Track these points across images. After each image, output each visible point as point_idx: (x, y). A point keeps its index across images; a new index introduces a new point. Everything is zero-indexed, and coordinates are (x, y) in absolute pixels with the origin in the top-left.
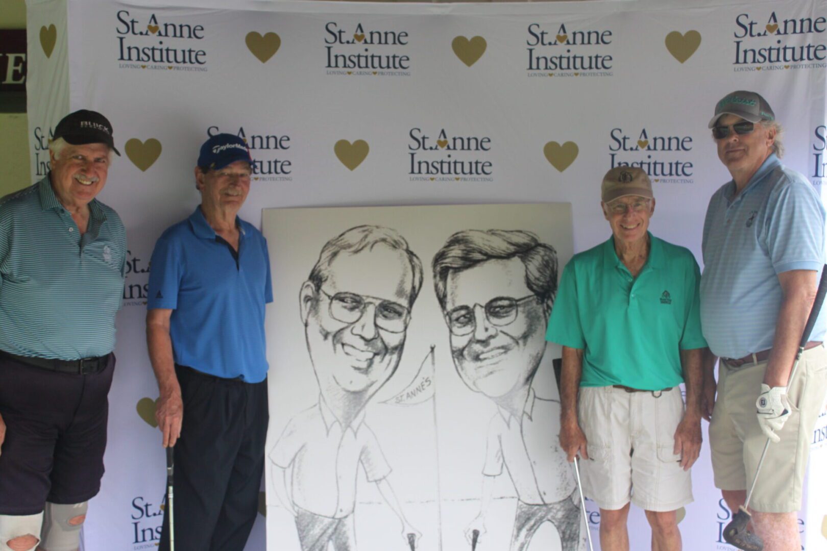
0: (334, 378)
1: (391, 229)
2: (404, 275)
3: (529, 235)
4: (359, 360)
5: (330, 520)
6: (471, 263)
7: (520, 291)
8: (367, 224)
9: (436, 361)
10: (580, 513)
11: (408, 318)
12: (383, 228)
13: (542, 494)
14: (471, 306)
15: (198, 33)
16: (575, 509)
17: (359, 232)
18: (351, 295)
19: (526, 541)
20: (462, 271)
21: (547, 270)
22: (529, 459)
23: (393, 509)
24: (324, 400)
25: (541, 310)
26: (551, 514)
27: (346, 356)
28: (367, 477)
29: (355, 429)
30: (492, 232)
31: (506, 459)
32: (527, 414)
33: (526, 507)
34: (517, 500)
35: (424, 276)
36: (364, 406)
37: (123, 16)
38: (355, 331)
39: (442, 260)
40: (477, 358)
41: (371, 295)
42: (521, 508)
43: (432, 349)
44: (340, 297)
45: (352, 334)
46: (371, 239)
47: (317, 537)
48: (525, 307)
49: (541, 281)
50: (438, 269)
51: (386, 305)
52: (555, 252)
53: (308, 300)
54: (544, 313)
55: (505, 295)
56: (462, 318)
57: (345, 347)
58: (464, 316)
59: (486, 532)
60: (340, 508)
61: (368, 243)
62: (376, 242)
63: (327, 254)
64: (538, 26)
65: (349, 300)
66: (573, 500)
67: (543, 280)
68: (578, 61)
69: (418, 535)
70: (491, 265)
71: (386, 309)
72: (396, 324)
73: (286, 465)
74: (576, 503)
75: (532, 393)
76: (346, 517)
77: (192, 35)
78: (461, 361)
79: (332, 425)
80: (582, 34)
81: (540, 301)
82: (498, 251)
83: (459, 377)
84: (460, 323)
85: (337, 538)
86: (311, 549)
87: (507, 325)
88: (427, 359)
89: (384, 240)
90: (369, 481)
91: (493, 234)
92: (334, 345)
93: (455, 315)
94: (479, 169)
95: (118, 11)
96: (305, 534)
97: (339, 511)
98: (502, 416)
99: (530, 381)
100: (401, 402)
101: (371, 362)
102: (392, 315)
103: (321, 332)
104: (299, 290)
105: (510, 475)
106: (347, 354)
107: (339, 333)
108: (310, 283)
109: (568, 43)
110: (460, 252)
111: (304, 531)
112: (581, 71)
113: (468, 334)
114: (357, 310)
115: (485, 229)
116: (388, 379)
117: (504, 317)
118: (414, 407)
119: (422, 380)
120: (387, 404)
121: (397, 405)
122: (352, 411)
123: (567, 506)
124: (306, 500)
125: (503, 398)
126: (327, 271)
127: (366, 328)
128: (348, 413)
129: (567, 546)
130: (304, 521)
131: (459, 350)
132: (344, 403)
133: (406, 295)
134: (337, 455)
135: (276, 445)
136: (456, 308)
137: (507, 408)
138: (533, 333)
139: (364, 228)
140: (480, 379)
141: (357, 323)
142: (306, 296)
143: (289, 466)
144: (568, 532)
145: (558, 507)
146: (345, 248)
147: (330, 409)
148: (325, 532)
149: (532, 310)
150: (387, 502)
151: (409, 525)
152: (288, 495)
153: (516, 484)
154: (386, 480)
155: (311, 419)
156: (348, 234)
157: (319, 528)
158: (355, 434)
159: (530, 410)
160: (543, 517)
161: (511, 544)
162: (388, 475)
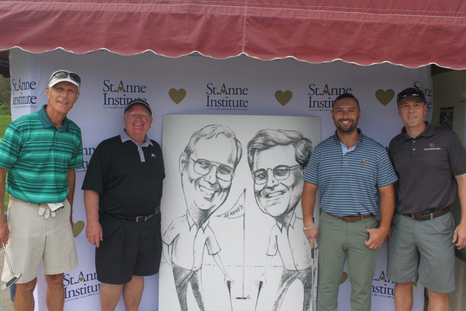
0: (194, 202)
1: (227, 127)
2: (233, 151)
3: (299, 134)
4: (207, 194)
5: (190, 271)
6: (268, 147)
7: (292, 162)
8: (215, 124)
9: (246, 197)
11: (233, 174)
12: (223, 126)
13: (296, 265)
14: (266, 169)
17: (211, 128)
18: (205, 161)
19: (286, 288)
20: (263, 151)
21: (306, 152)
22: (291, 248)
23: (220, 268)
24: (189, 213)
25: (302, 173)
26: (300, 275)
28: (209, 253)
29: (204, 229)
31: (279, 248)
32: (291, 225)
33: (287, 272)
34: (283, 268)
35: (243, 153)
36: (209, 217)
38: (206, 180)
39: (252, 144)
40: (267, 196)
41: (215, 161)
42: (285, 272)
43: (245, 190)
44: (199, 162)
46: (216, 132)
47: (183, 279)
48: (294, 171)
49: (303, 158)
50: (250, 149)
51: (222, 166)
52: (311, 143)
53: (183, 162)
55: (284, 164)
56: (261, 175)
57: (201, 187)
58: (262, 174)
59: (266, 283)
61: (215, 134)
62: (219, 134)
63: (194, 139)
65: (204, 163)
66: (311, 269)
67: (304, 157)
69: (232, 282)
70: (278, 148)
71: (223, 169)
72: (227, 177)
73: (169, 244)
75: (294, 215)
76: (197, 271)
78: (259, 197)
79: (192, 226)
81: (302, 168)
82: (282, 141)
83: (257, 206)
84: (260, 178)
85: (192, 280)
88: (242, 195)
89: (223, 133)
90: (209, 254)
91: (280, 132)
92: (195, 186)
93: (257, 174)
94: (242, 104)
96: (177, 277)
97: (194, 267)
98: (278, 226)
99: (294, 209)
100: (227, 217)
101: (213, 195)
102: (225, 172)
103: (189, 179)
104: (180, 157)
105: (280, 256)
106: (201, 190)
107: (198, 180)
108: (184, 153)
110: (262, 140)
111: (177, 276)
113: (263, 184)
114: (207, 169)
115: (276, 129)
116: (221, 205)
117: (283, 175)
118: (234, 219)
119: (238, 206)
120: (220, 217)
121: (225, 218)
122: (203, 219)
123: (308, 272)
124: (178, 261)
125: (279, 217)
126: (193, 147)
127: (211, 178)
128: (200, 220)
129: (307, 291)
130: (177, 271)
131: (258, 192)
132: (199, 215)
133: (233, 162)
134: (195, 240)
135: (165, 234)
136: (258, 170)
137: (281, 222)
138: (297, 184)
139: (213, 126)
140: (268, 207)
141: (207, 175)
142: (183, 160)
143: (171, 244)
144: (308, 284)
145: (304, 272)
146: (203, 136)
147: (192, 218)
148: (187, 277)
149: (298, 172)
150: (218, 265)
151: (228, 276)
152: (170, 258)
153: (283, 260)
154: (218, 254)
155: (183, 222)
156: (205, 128)
157: (184, 275)
158: (204, 232)
159: (293, 224)
160: (296, 277)
161: (278, 289)
162: (219, 252)
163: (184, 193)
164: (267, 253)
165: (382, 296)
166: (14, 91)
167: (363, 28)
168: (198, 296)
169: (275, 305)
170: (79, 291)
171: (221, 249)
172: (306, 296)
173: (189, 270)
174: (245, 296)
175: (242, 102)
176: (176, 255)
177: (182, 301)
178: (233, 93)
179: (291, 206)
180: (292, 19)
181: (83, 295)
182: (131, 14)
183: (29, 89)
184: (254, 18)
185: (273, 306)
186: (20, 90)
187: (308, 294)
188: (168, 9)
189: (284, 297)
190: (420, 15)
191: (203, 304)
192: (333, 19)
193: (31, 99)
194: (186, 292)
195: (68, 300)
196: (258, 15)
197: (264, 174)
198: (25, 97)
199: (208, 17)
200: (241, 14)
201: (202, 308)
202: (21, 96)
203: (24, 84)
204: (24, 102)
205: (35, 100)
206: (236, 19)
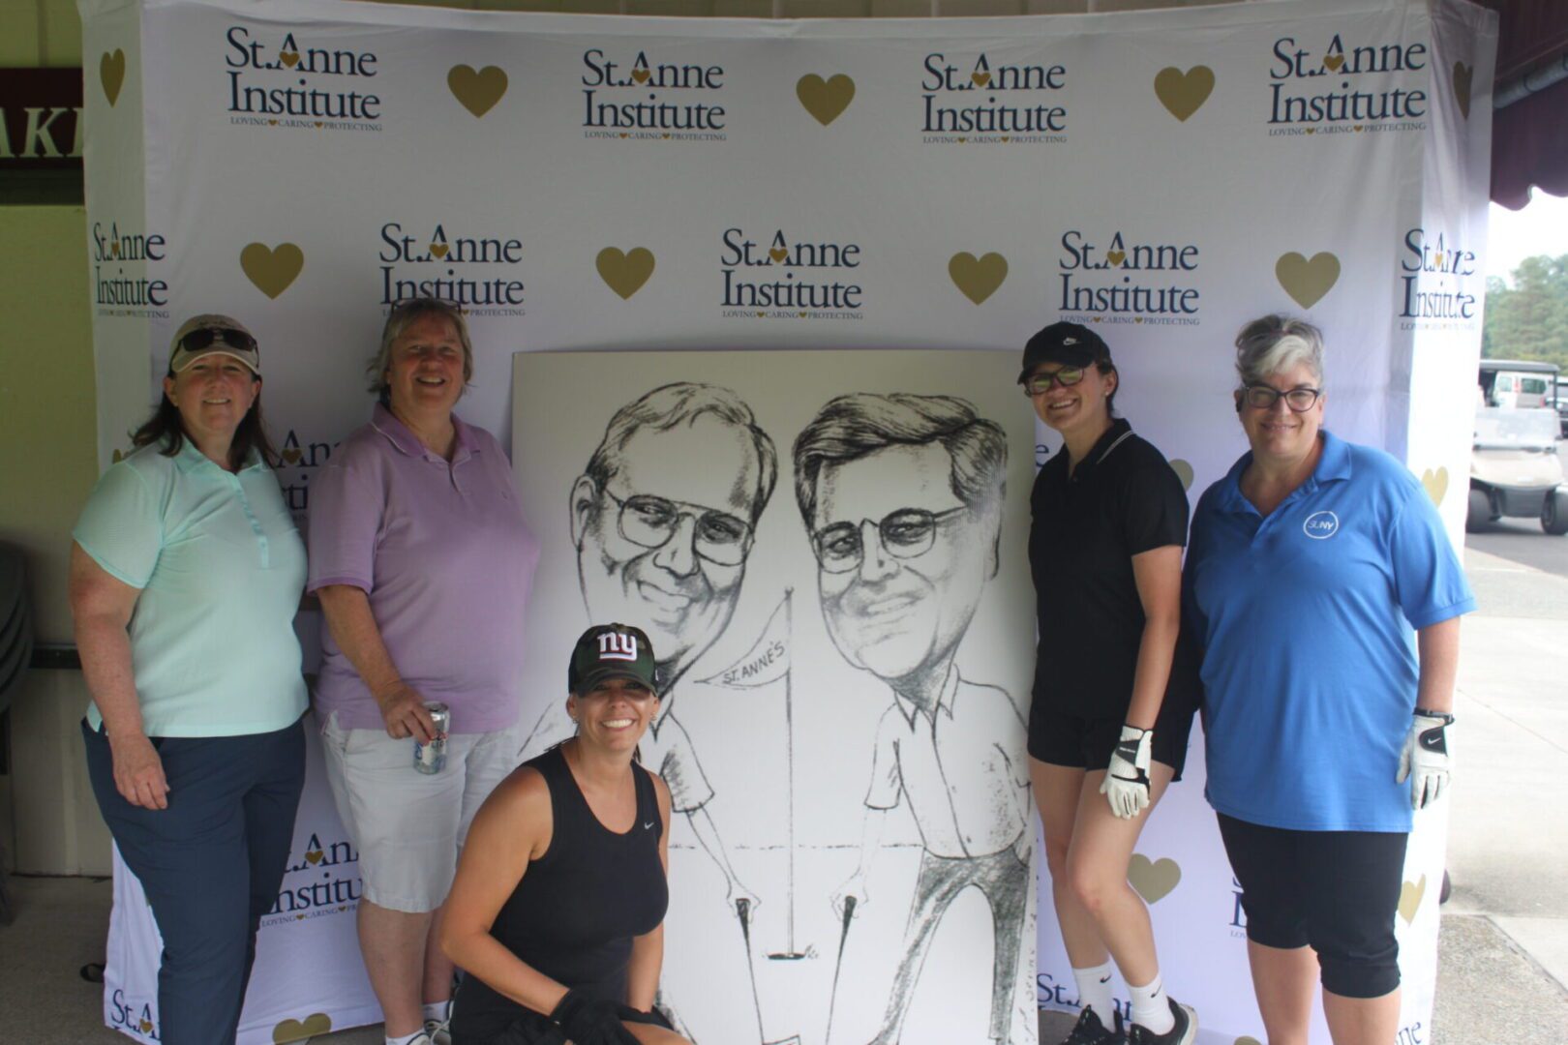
1: (725, 390)
3: (961, 406)
4: (664, 610)
6: (860, 450)
7: (940, 499)
8: (686, 381)
10: (1028, 873)
11: (750, 541)
12: (713, 387)
13: (965, 840)
14: (857, 523)
15: (368, 67)
16: (1020, 866)
17: (673, 394)
18: (656, 501)
19: (935, 917)
20: (844, 463)
21: (987, 464)
22: (945, 783)
23: (714, 858)
26: (979, 874)
27: (642, 598)
28: (673, 805)
30: (897, 398)
31: (905, 782)
32: (944, 707)
33: (936, 862)
34: (921, 849)
35: (780, 471)
36: (671, 687)
37: (238, 36)
38: (659, 562)
39: (809, 444)
40: (863, 611)
41: (689, 501)
42: (928, 864)
43: (789, 594)
44: (636, 504)
45: (655, 565)
46: (692, 405)
48: (947, 526)
49: (977, 484)
50: (803, 459)
51: (713, 518)
52: (1004, 435)
53: (582, 510)
55: (915, 506)
56: (840, 543)
57: (643, 587)
58: (843, 540)
59: (867, 901)
61: (687, 412)
62: (700, 411)
63: (618, 430)
64: (941, 57)
65: (652, 509)
66: (1017, 851)
68: (1008, 117)
69: (753, 902)
70: (894, 458)
71: (714, 525)
72: (729, 551)
74: (1022, 856)
75: (954, 672)
77: (357, 70)
78: (835, 617)
80: (1016, 71)
82: (906, 430)
84: (836, 551)
87: (916, 556)
88: (779, 611)
89: (713, 408)
90: (675, 811)
91: (898, 401)
92: (625, 583)
93: (828, 539)
94: (839, 297)
95: (230, 27)
98: (902, 709)
99: (952, 652)
100: (733, 682)
101: (684, 613)
102: (722, 535)
103: (603, 562)
104: (570, 490)
105: (912, 808)
106: (645, 598)
107: (632, 564)
108: (587, 478)
109: (992, 86)
110: (841, 430)
112: (1012, 133)
113: (850, 571)
114: (664, 526)
115: (886, 394)
116: (712, 643)
117: (912, 543)
118: (756, 689)
119: (769, 646)
120: (709, 683)
121: (727, 686)
123: (1005, 862)
126: (616, 459)
127: (677, 555)
129: (1003, 926)
131: (833, 597)
133: (748, 502)
135: (525, 746)
136: (831, 526)
137: (911, 696)
139: (681, 388)
140: (866, 648)
141: (664, 548)
142: (581, 501)
144: (1007, 903)
145: (991, 863)
146: (648, 422)
149: (961, 532)
150: (705, 847)
151: (739, 884)
153: (921, 824)
154: (704, 810)
156: (652, 396)
159: (950, 701)
160: (965, 879)
161: (909, 922)
162: (707, 801)
164: (866, 800)
166: (97, 260)
169: (901, 978)
171: (714, 790)
172: (1000, 946)
174: (797, 951)
179: (943, 642)
183: (143, 258)
185: (892, 981)
186: (116, 258)
187: (1009, 936)
189: (928, 948)
193: (151, 288)
197: (851, 540)
198: (131, 283)
202: (119, 280)
203: (127, 242)
204: (129, 299)
205: (164, 292)
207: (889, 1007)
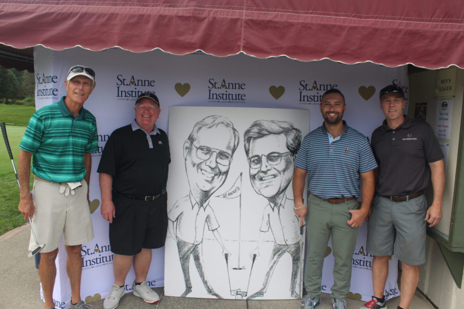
0: (197, 184)
1: (226, 118)
3: (289, 124)
4: (208, 177)
6: (262, 136)
7: (284, 150)
9: (242, 180)
11: (231, 159)
12: (223, 117)
13: (286, 241)
14: (260, 156)
17: (212, 119)
18: (206, 148)
19: (277, 260)
20: (257, 139)
21: (296, 140)
22: (281, 225)
23: (219, 243)
24: (192, 194)
25: (292, 159)
26: (289, 249)
27: (202, 174)
28: (209, 228)
29: (205, 208)
31: (271, 225)
32: (282, 205)
33: (278, 246)
34: (274, 242)
35: (240, 140)
36: (209, 198)
38: (207, 164)
39: (248, 133)
40: (261, 179)
41: (215, 148)
42: (276, 246)
43: (241, 174)
44: (201, 148)
45: (206, 165)
46: (217, 122)
47: (186, 252)
48: (285, 157)
50: (246, 137)
52: (301, 132)
53: (187, 149)
54: (294, 160)
55: (276, 151)
56: (256, 161)
57: (202, 171)
58: (257, 160)
59: (259, 255)
60: (196, 240)
61: (215, 124)
62: (219, 123)
63: (197, 128)
65: (205, 150)
66: (300, 243)
67: (294, 145)
69: (229, 254)
70: (271, 137)
71: (222, 154)
72: (226, 162)
73: (174, 220)
75: (285, 196)
76: (199, 244)
78: (254, 181)
79: (195, 205)
81: (292, 155)
82: (275, 130)
83: (252, 187)
84: (255, 163)
85: (194, 253)
86: (183, 256)
87: (276, 165)
88: (238, 179)
89: (222, 123)
90: (209, 230)
91: (273, 122)
92: (197, 169)
93: (253, 159)
97: (196, 241)
98: (271, 206)
99: (285, 191)
100: (226, 197)
101: (213, 178)
102: (224, 157)
103: (192, 163)
104: (183, 144)
105: (272, 232)
106: (203, 174)
107: (200, 164)
108: (188, 141)
110: (257, 130)
111: (180, 249)
113: (258, 168)
114: (208, 154)
115: (270, 120)
116: (220, 186)
117: (275, 161)
118: (232, 199)
119: (235, 188)
120: (219, 197)
121: (224, 198)
122: (204, 199)
123: (297, 246)
124: (182, 236)
125: (272, 198)
126: (196, 136)
127: (212, 163)
128: (202, 200)
129: (295, 263)
130: (181, 245)
131: (253, 175)
132: (201, 195)
133: (231, 149)
134: (196, 218)
135: (170, 212)
136: (253, 156)
137: (273, 202)
138: (288, 169)
139: (214, 117)
140: (261, 189)
141: (208, 160)
142: (186, 147)
143: (176, 220)
144: (296, 257)
145: (293, 246)
146: (205, 126)
147: (194, 198)
148: (189, 250)
149: (288, 159)
150: (217, 240)
151: (226, 250)
152: (174, 233)
153: (275, 236)
154: (217, 230)
155: (186, 201)
156: (206, 119)
157: (187, 248)
158: (205, 209)
159: (284, 204)
160: (286, 250)
161: (270, 261)
162: (218, 228)
163: (187, 176)
164: (260, 229)
165: (360, 268)
166: (38, 84)
167: (348, 30)
168: (199, 266)
169: (267, 275)
170: (95, 261)
171: (220, 225)
172: (294, 268)
173: (191, 244)
174: (241, 267)
175: (240, 96)
176: (180, 230)
177: (185, 271)
178: (232, 88)
179: (282, 188)
180: (286, 22)
181: (98, 265)
182: (141, 16)
183: (51, 82)
184: (252, 21)
185: (265, 275)
186: (43, 83)
187: (296, 265)
188: (175, 12)
189: (275, 268)
190: (399, 20)
191: (203, 273)
192: (322, 23)
193: (53, 91)
194: (189, 263)
195: (86, 269)
196: (255, 18)
197: (259, 160)
198: (48, 89)
199: (211, 19)
200: (240, 17)
201: (202, 277)
202: (44, 89)
203: (47, 78)
204: (47, 94)
205: (57, 92)
206: (235, 21)
207: (264, 282)
